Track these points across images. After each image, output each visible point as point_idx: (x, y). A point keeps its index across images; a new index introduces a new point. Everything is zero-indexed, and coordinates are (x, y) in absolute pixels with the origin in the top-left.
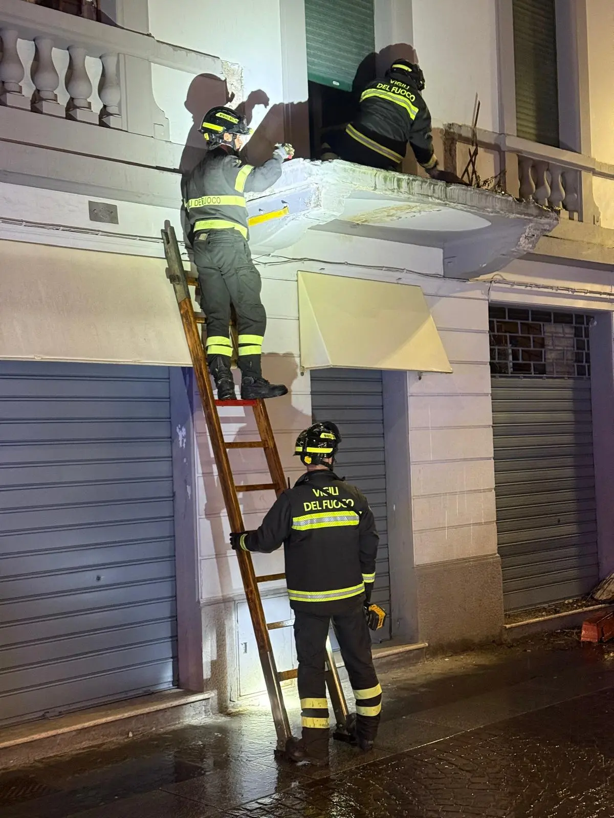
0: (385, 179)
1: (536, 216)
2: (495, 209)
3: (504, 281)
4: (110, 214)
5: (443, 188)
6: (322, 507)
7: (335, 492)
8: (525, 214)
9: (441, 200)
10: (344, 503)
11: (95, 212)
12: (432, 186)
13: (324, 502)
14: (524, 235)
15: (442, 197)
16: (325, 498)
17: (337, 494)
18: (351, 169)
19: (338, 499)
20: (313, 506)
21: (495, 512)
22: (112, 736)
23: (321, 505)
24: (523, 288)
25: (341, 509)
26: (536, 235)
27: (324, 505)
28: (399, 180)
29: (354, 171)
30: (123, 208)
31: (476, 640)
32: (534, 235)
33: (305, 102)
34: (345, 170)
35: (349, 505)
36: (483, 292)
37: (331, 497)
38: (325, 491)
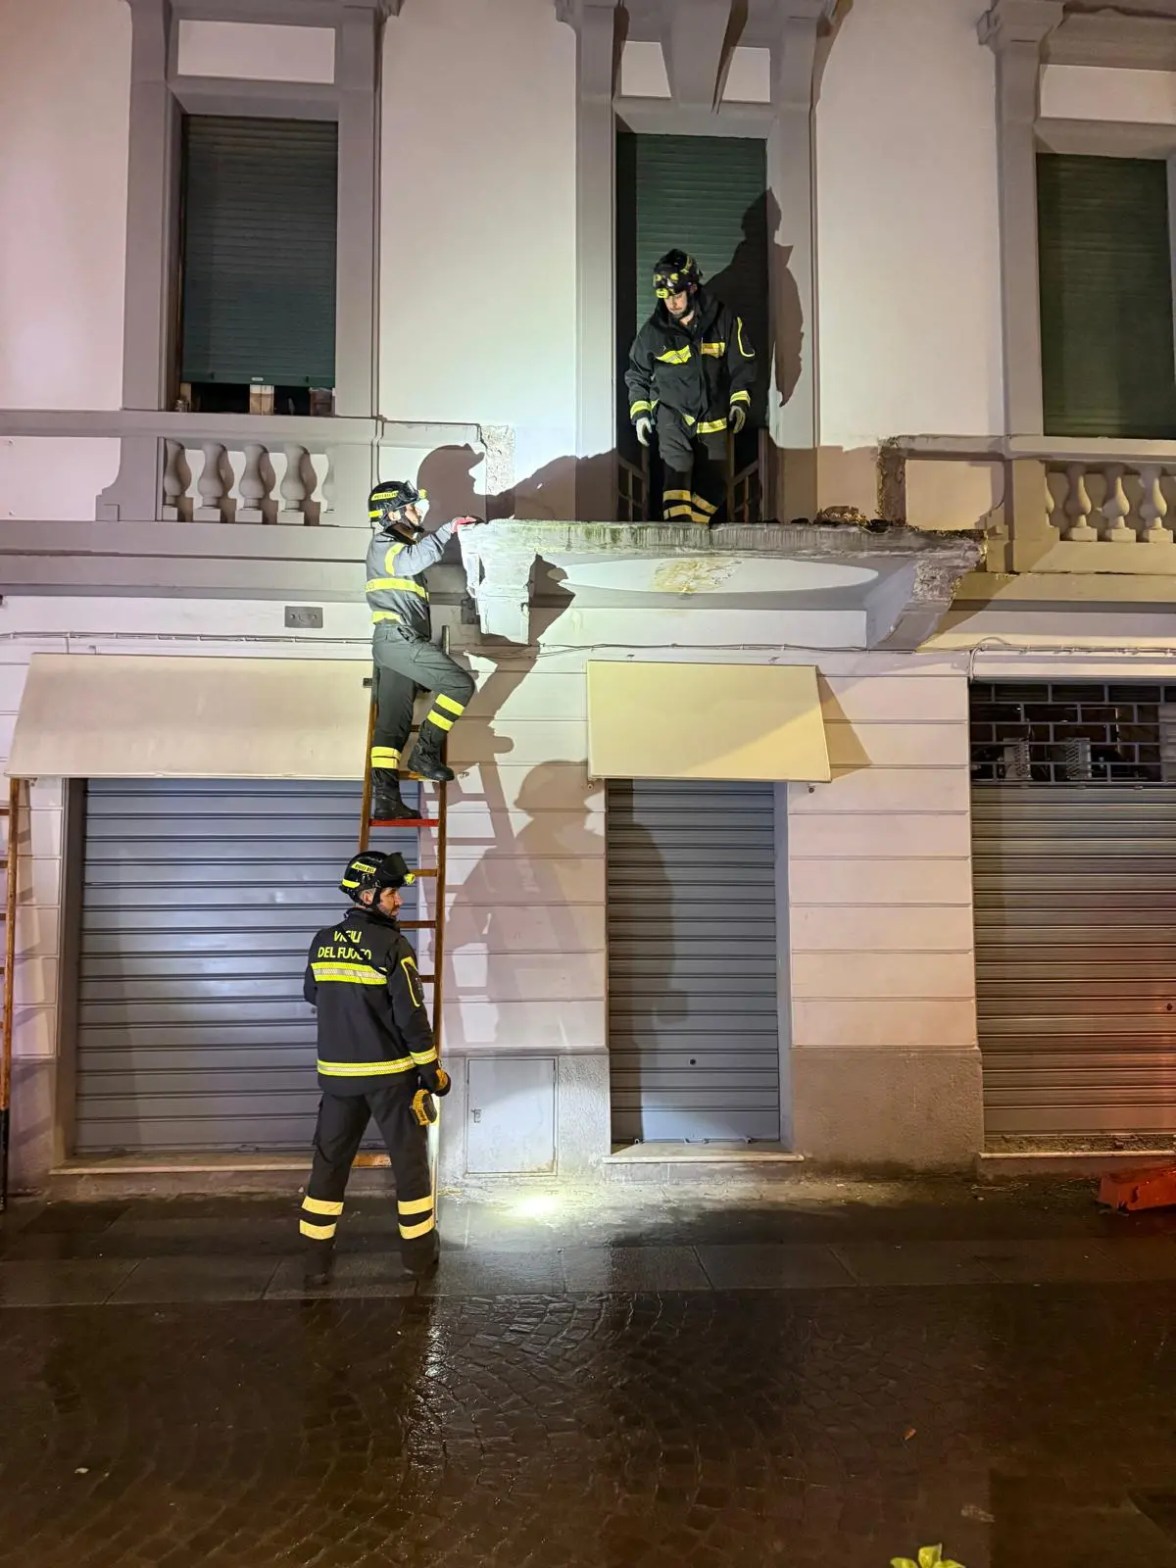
0: (588, 533)
1: (921, 549)
2: (820, 548)
3: (1009, 647)
4: (315, 618)
5: (703, 532)
6: (337, 955)
7: (356, 938)
8: (892, 549)
9: (700, 548)
10: (361, 954)
11: (292, 619)
12: (681, 532)
13: (340, 949)
14: (918, 580)
15: (704, 544)
16: (342, 944)
17: (357, 941)
18: (524, 528)
19: (357, 948)
20: (327, 952)
21: (973, 984)
22: (281, 1187)
23: (335, 952)
24: (1051, 653)
25: (356, 961)
26: (938, 577)
27: (340, 952)
28: (614, 532)
29: (529, 529)
30: (328, 609)
31: (918, 1167)
32: (934, 578)
33: (607, 454)
34: (513, 531)
35: (365, 957)
36: (955, 665)
37: (349, 944)
38: (346, 936)
